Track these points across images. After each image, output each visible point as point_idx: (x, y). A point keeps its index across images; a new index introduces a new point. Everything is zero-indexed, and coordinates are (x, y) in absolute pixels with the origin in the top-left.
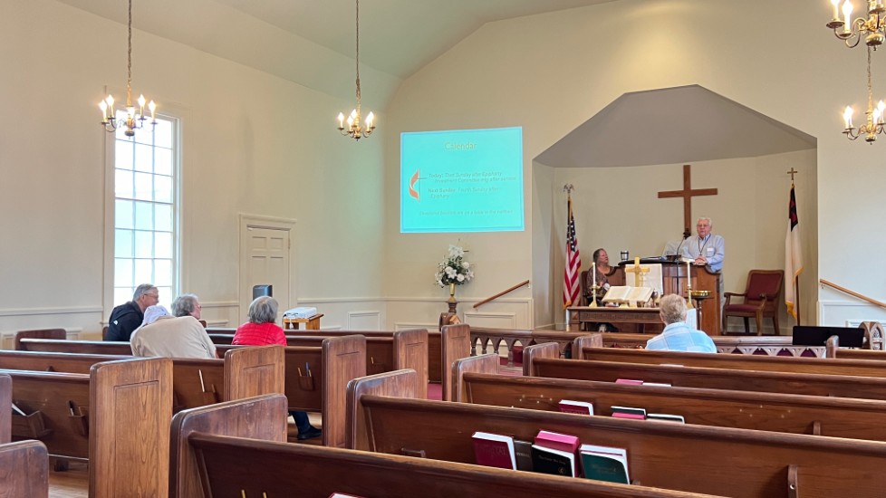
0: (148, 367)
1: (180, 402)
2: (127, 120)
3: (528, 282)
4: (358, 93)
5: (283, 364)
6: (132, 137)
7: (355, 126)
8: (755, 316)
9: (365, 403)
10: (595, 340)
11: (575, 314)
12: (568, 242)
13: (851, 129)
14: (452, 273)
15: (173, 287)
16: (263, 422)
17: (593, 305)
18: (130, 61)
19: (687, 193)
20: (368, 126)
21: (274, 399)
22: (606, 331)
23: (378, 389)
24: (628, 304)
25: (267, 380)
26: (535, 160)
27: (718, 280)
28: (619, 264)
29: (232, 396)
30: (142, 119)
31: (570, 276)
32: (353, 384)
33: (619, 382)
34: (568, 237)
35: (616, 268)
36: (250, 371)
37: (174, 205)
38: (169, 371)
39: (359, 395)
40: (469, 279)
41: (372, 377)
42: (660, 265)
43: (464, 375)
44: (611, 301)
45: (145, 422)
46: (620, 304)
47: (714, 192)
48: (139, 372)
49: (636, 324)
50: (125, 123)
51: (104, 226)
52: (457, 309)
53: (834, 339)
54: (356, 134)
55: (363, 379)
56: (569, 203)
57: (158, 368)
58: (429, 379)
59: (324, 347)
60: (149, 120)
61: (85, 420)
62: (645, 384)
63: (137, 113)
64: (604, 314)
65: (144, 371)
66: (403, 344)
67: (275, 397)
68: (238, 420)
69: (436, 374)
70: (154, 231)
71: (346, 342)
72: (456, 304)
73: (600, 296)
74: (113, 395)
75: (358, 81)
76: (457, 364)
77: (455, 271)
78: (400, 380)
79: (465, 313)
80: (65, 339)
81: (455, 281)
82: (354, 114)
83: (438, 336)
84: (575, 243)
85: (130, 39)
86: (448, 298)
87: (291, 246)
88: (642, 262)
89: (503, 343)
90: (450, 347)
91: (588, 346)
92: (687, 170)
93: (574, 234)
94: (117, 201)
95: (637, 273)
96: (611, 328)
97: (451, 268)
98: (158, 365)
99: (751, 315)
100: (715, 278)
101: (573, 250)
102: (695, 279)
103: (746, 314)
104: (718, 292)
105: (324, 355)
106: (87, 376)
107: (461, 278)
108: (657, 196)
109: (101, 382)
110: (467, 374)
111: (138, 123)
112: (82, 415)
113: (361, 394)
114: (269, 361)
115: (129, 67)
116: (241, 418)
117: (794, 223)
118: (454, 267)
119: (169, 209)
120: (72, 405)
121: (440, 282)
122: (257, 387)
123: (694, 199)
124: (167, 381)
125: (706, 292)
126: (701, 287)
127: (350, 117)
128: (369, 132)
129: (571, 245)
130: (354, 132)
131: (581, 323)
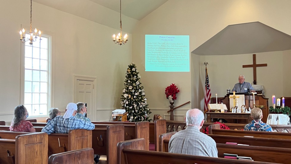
0: (39, 137)
1: (51, 151)
2: (30, 38)
3: (189, 102)
4: (121, 26)
5: (91, 136)
6: (32, 45)
7: (119, 40)
9: (124, 152)
10: (217, 126)
11: (209, 115)
12: (206, 85)
15: (48, 104)
16: (84, 159)
18: (31, 15)
19: (255, 66)
20: (125, 40)
21: (88, 150)
22: (222, 122)
23: (129, 146)
25: (85, 142)
26: (191, 52)
27: (268, 101)
28: (227, 95)
29: (71, 148)
30: (36, 38)
31: (207, 100)
32: (119, 144)
33: (227, 143)
34: (206, 83)
35: (225, 96)
36: (79, 138)
37: (48, 72)
38: (46, 138)
39: (122, 148)
41: (127, 141)
42: (244, 95)
43: (164, 140)
45: (37, 159)
47: (265, 65)
48: (35, 139)
49: (234, 119)
50: (29, 40)
51: (20, 80)
54: (120, 42)
55: (123, 142)
56: (206, 70)
57: (42, 137)
58: (150, 141)
59: (108, 128)
60: (39, 38)
61: (14, 158)
62: (238, 144)
63: (34, 35)
65: (37, 138)
66: (139, 127)
67: (89, 149)
68: (75, 159)
69: (153, 139)
70: (40, 82)
71: (116, 127)
74: (25, 148)
75: (121, 21)
76: (161, 136)
78: (138, 143)
79: (164, 115)
80: (5, 125)
82: (119, 34)
83: (153, 124)
84: (209, 86)
85: (31, 6)
87: (94, 88)
88: (236, 94)
89: (179, 127)
90: (158, 128)
91: (214, 128)
92: (254, 56)
93: (208, 82)
94: (25, 70)
95: (234, 99)
96: (224, 121)
98: (42, 136)
100: (266, 100)
101: (208, 89)
102: (258, 101)
104: (268, 106)
105: (108, 132)
106: (15, 140)
108: (242, 67)
109: (20, 143)
110: (165, 140)
111: (34, 39)
112: (12, 156)
113: (123, 148)
114: (86, 134)
115: (31, 17)
116: (76, 158)
119: (46, 73)
120: (8, 152)
122: (81, 145)
123: (257, 68)
124: (46, 142)
125: (263, 106)
126: (260, 104)
127: (118, 36)
128: (125, 42)
129: (207, 87)
130: (119, 42)
131: (211, 119)
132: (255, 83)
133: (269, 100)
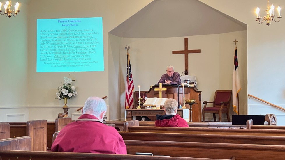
3: (106, 97)
7: (9, 10)
8: (218, 113)
10: (136, 123)
11: (129, 112)
12: (127, 75)
13: (259, 18)
14: (65, 92)
17: (139, 108)
19: (186, 52)
20: (16, 10)
23: (7, 147)
24: (156, 107)
26: (109, 33)
27: (200, 95)
28: (152, 87)
34: (127, 73)
35: (151, 89)
40: (75, 95)
44: (148, 105)
46: (152, 107)
47: (199, 51)
52: (68, 111)
53: (250, 121)
54: (9, 14)
56: (128, 55)
64: (144, 112)
66: (32, 128)
72: (68, 109)
73: (142, 103)
77: (67, 91)
78: (20, 142)
79: (73, 114)
81: (67, 96)
82: (8, 3)
84: (131, 77)
86: (63, 106)
88: (163, 86)
91: (131, 126)
92: (186, 40)
93: (131, 71)
96: (147, 119)
97: (65, 90)
99: (217, 112)
101: (130, 80)
102: (189, 94)
103: (214, 112)
104: (200, 100)
107: (70, 95)
108: (172, 53)
117: (237, 66)
118: (67, 89)
121: (59, 97)
123: (190, 55)
125: (194, 100)
126: (192, 98)
127: (5, 5)
128: (17, 13)
129: (129, 77)
130: (7, 13)
131: (133, 117)
132: (186, 73)
133: (201, 93)
